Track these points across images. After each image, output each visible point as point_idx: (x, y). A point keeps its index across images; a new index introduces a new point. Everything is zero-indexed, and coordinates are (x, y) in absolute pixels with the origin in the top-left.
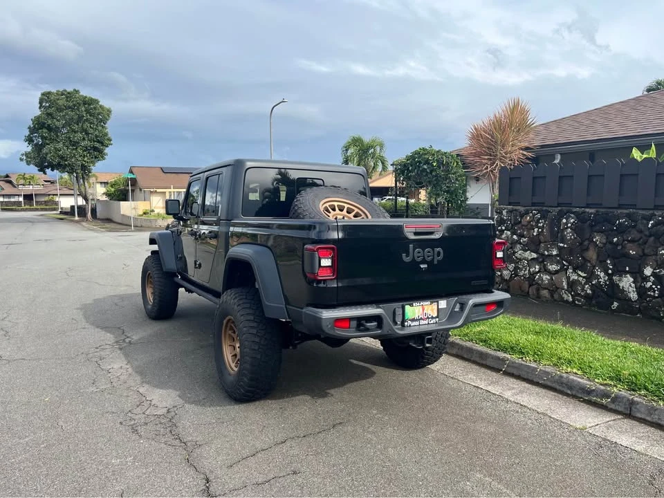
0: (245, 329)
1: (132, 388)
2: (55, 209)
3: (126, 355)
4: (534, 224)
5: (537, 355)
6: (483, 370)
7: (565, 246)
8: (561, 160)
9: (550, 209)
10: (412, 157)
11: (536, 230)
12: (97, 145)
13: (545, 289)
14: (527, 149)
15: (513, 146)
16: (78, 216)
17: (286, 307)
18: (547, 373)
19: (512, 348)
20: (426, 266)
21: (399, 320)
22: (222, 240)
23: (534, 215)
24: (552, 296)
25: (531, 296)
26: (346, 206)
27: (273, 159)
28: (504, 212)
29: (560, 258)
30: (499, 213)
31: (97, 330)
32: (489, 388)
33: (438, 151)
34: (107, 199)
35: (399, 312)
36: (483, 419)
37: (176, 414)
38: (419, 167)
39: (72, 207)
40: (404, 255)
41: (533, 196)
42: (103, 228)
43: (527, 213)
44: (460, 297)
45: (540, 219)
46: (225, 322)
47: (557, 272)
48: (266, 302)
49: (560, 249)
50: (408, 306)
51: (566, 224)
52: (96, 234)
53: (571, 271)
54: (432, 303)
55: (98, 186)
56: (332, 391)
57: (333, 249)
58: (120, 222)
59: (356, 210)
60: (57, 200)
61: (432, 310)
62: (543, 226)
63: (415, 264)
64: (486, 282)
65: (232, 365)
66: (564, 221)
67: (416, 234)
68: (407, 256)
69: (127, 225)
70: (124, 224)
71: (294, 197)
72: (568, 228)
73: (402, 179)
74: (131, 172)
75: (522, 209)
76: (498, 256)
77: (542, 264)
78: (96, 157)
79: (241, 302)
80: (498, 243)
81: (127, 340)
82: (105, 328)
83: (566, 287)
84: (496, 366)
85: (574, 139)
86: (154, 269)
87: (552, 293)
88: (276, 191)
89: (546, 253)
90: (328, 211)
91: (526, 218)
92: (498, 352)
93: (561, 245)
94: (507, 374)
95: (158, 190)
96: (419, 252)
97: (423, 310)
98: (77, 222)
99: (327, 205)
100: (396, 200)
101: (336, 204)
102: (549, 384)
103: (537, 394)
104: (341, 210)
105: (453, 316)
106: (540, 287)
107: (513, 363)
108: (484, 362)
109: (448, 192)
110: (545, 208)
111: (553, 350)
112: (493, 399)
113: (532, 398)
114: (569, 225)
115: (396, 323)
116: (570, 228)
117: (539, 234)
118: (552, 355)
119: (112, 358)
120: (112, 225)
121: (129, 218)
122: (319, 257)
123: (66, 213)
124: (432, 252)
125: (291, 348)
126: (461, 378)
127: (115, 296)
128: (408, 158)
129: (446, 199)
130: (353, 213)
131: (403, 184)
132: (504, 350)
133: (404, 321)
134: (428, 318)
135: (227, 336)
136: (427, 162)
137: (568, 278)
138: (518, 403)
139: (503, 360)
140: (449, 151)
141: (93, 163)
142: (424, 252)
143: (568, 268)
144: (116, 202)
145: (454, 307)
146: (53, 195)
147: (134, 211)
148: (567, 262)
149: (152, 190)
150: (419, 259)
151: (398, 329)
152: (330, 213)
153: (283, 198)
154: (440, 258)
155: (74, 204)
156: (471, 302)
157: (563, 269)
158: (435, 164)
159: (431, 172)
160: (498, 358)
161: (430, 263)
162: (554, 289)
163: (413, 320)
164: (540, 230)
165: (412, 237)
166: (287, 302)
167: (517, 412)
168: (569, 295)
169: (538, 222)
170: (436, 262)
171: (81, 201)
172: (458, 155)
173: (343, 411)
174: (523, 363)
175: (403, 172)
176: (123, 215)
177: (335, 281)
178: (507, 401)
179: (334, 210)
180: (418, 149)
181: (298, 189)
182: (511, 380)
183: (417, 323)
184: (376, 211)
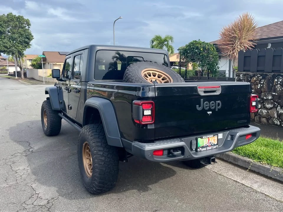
0: (95, 151)
1: (28, 184)
2: (6, 73)
3: (29, 160)
4: (258, 82)
5: (269, 160)
6: (236, 168)
7: (276, 94)
8: (271, 47)
9: (267, 74)
10: (189, 46)
11: (259, 85)
12: (27, 40)
13: (264, 117)
14: (251, 41)
15: (245, 39)
16: (17, 77)
17: (121, 139)
18: (277, 172)
19: (253, 155)
20: (211, 112)
21: (194, 148)
22: (83, 94)
23: (258, 77)
24: (268, 121)
25: (256, 121)
26: (157, 73)
27: (115, 45)
28: (241, 76)
29: (273, 100)
30: (238, 76)
31: (14, 143)
32: (243, 182)
33: (203, 42)
34: (32, 68)
35: (194, 142)
36: (244, 206)
37: (53, 205)
38: (193, 51)
39: (14, 72)
40: (197, 106)
41: (257, 66)
42: (29, 83)
43: (254, 76)
44: (230, 131)
45: (262, 79)
46: (84, 144)
47: (271, 108)
48: (108, 136)
49: (273, 96)
50: (200, 138)
51: (277, 82)
52: (25, 86)
53: (279, 108)
54: (214, 135)
55: (28, 61)
56: (150, 186)
57: (152, 103)
58: (38, 80)
59: (163, 76)
60: (7, 68)
61: (214, 140)
62: (263, 83)
63: (204, 111)
64: (246, 121)
65: (89, 172)
66: (276, 80)
67: (205, 92)
68: (199, 107)
69: (41, 81)
70: (40, 81)
71: (126, 68)
72: (278, 84)
73: (183, 57)
74: (44, 54)
75: (251, 74)
76: (253, 105)
77: (263, 104)
78: (25, 47)
79: (93, 134)
80: (253, 97)
81: (31, 150)
82: (19, 142)
83: (276, 117)
84: (244, 166)
85: (279, 35)
86: (47, 108)
87: (268, 120)
88: (115, 64)
89: (265, 98)
90: (146, 76)
91: (254, 78)
92: (245, 158)
93: (274, 93)
94: (252, 171)
95: (57, 64)
96: (207, 104)
97: (209, 140)
98: (17, 79)
99: (146, 73)
100: (180, 69)
101: (151, 72)
102: (278, 178)
103: (273, 186)
104: (154, 76)
105: (226, 144)
106: (261, 116)
107: (254, 164)
108: (236, 163)
109: (208, 64)
110: (265, 73)
111: (278, 157)
112: (247, 190)
113: (271, 189)
114: (279, 83)
115: (192, 150)
116: (280, 84)
117: (261, 87)
118: (278, 161)
119: (20, 162)
120: (34, 81)
121: (42, 77)
122: (143, 109)
123: (11, 75)
124: (214, 103)
125: (124, 161)
126: (225, 175)
127: (29, 122)
128: (187, 46)
129: (207, 68)
130: (162, 78)
131: (184, 60)
132: (249, 156)
133: (197, 148)
134: (212, 145)
135: (86, 152)
136: (197, 48)
137: (278, 112)
138: (263, 194)
139: (249, 163)
140: (209, 42)
141: (25, 50)
142: (210, 104)
143: (278, 106)
144: (36, 70)
145: (227, 137)
146: (5, 66)
147: (45, 74)
148: (276, 103)
149: (54, 63)
150: (207, 108)
151: (193, 153)
152: (148, 77)
153: (119, 68)
154: (220, 107)
155: (15, 71)
156: (238, 135)
157: (275, 107)
158: (202, 49)
159: (200, 53)
160: (245, 161)
161: (214, 111)
162: (269, 118)
163: (203, 147)
164: (262, 85)
165: (202, 94)
166: (122, 136)
167: (264, 200)
168: (278, 121)
169: (260, 81)
170: (217, 110)
171: (19, 69)
172: (214, 44)
173: (157, 200)
174: (261, 165)
175: (184, 54)
176: (40, 76)
177: (154, 125)
178: (256, 192)
179: (150, 76)
180: (192, 41)
181: (128, 63)
182: (255, 175)
183: (205, 149)
184: (175, 76)
